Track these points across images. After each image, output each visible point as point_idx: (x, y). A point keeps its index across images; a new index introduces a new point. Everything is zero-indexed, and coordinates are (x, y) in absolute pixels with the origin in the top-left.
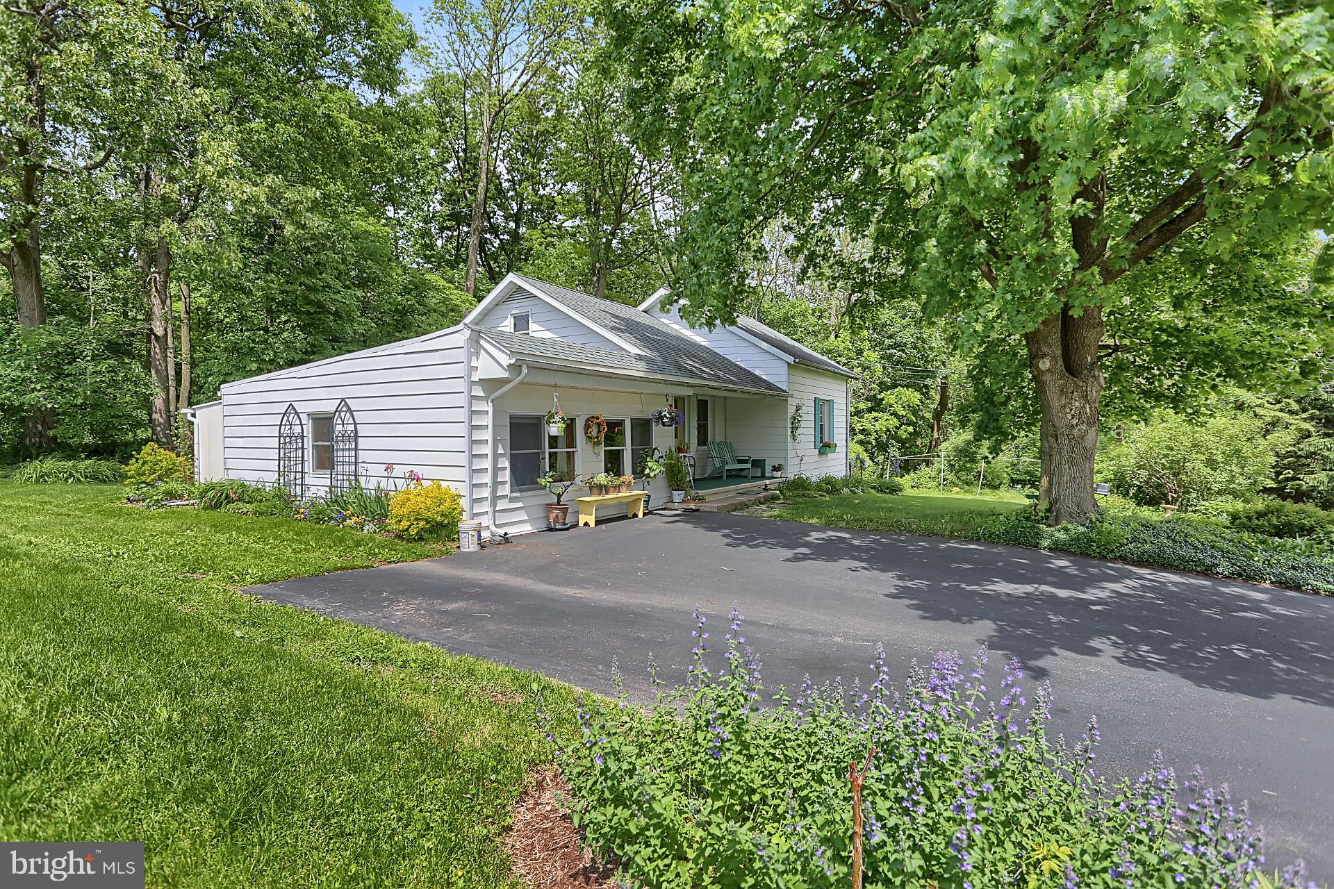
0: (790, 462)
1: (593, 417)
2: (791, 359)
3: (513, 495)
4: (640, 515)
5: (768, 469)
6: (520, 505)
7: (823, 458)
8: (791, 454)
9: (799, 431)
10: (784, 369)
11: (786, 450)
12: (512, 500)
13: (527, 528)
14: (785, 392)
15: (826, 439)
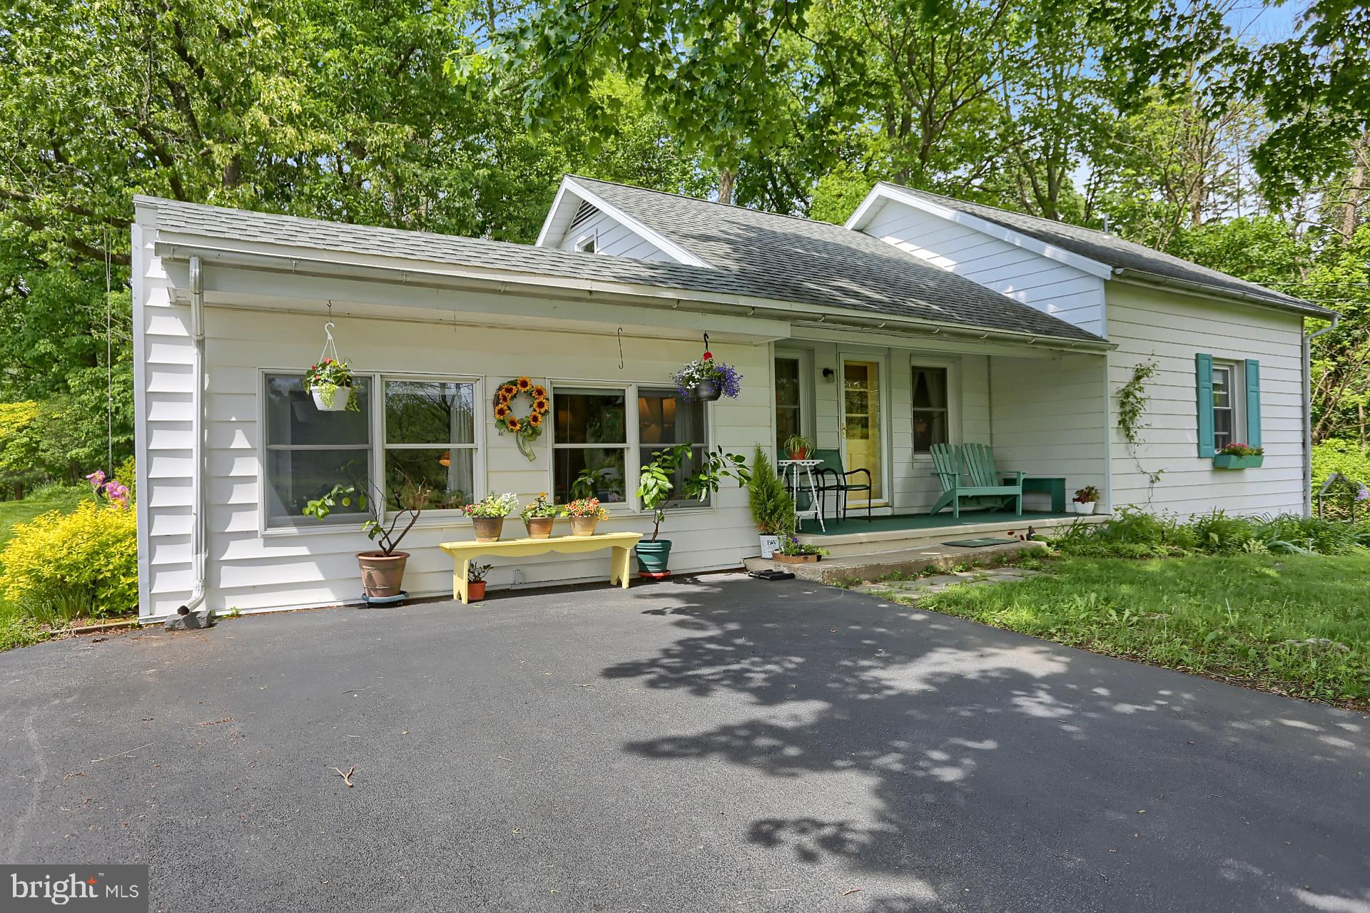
0: (1115, 482)
1: (514, 383)
2: (1105, 270)
3: (271, 531)
4: (625, 584)
5: (1070, 495)
6: (304, 551)
7: (1227, 477)
8: (1115, 467)
9: (1139, 421)
10: (1097, 294)
11: (1104, 459)
12: (269, 541)
13: (326, 597)
14: (1100, 339)
15: (1238, 439)
